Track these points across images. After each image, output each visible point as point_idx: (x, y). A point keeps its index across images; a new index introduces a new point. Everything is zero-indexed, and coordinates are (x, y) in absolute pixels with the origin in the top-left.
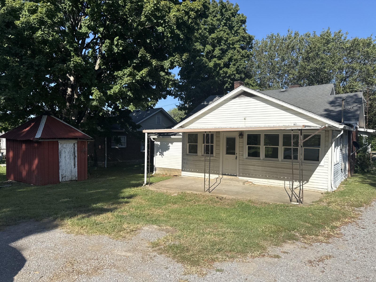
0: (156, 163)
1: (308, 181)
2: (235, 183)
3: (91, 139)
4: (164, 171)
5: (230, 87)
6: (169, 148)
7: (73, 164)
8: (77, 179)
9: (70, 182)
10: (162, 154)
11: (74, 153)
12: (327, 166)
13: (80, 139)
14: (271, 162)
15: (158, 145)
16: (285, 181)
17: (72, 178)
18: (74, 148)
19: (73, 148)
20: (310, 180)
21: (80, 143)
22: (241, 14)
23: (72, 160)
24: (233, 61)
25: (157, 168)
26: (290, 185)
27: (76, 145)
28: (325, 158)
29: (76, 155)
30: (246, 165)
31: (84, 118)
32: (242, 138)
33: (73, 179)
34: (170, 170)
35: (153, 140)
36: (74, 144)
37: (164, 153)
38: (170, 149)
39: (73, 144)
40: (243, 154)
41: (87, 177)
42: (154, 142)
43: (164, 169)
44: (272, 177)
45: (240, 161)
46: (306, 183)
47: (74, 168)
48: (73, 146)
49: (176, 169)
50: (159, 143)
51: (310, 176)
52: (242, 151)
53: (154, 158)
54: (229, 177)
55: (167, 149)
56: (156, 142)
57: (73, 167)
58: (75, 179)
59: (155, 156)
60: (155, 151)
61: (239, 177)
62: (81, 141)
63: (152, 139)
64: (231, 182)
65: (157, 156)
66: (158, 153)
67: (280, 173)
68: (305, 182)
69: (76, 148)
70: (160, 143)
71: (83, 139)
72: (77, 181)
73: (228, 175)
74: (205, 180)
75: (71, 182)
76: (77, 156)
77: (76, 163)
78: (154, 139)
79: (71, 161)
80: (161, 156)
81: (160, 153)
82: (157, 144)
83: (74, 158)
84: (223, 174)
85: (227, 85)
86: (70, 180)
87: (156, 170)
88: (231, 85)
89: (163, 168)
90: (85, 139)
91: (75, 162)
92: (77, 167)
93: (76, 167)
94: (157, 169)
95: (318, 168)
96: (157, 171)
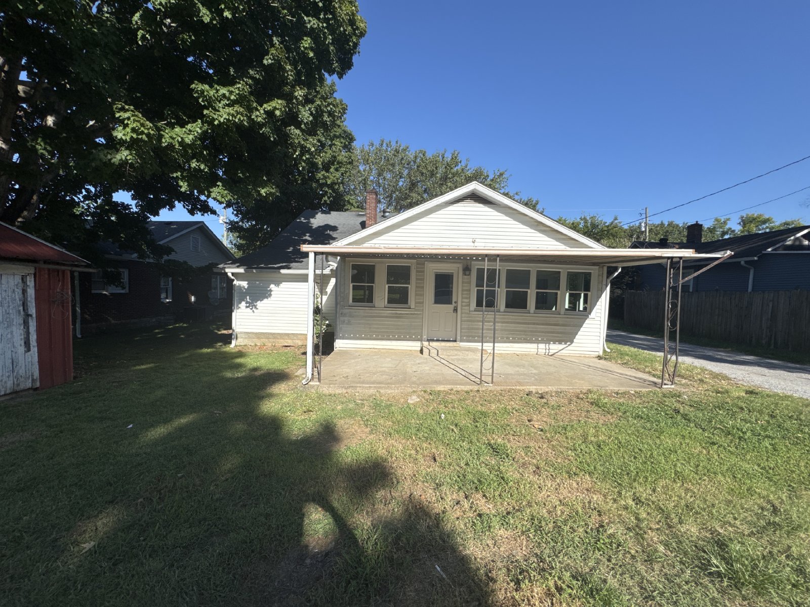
0: (237, 324)
1: (572, 342)
2: (467, 355)
3: (88, 266)
4: (258, 338)
5: (331, 201)
6: (270, 295)
7: (19, 340)
8: (38, 384)
9: (7, 398)
10: (252, 306)
11: (24, 304)
12: (599, 319)
13: (45, 262)
14: (516, 315)
15: (244, 287)
16: (538, 343)
17: (18, 385)
18: (24, 292)
19: (20, 292)
20: (575, 340)
21: (46, 276)
22: (338, 99)
23: (14, 329)
24: (336, 163)
25: (241, 333)
26: (546, 349)
27: (31, 282)
28: (597, 307)
29: (33, 311)
30: (474, 321)
31: (25, 213)
32: (468, 275)
33: (22, 387)
34: (275, 336)
35: (232, 278)
36: (22, 279)
37: (259, 304)
38: (273, 296)
39: (18, 279)
40: (469, 302)
41: (72, 374)
42: (233, 280)
43: (259, 335)
44: (518, 339)
45: (463, 315)
46: (569, 345)
47: (26, 352)
48: (21, 285)
49: (288, 335)
50: (244, 284)
51: (576, 334)
52: (466, 298)
53: (234, 314)
54: (443, 344)
55: (265, 294)
56: (237, 280)
57: (22, 349)
58: (30, 385)
59: (235, 311)
60: (236, 299)
61: (461, 343)
62: (49, 270)
63: (230, 275)
64: (459, 353)
65: (239, 310)
66: (243, 304)
67: (532, 331)
68: (568, 343)
69: (31, 292)
70: (248, 284)
71: (58, 264)
72: (36, 389)
73: (438, 340)
74: (484, 359)
75: (14, 396)
76: (34, 316)
77: (33, 338)
78: (233, 274)
79: (12, 333)
80: (251, 309)
81: (246, 303)
82: (240, 287)
83: (26, 324)
84: (429, 340)
85: (326, 198)
86: (8, 392)
87: (237, 339)
88: (331, 198)
89: (256, 334)
90: (64, 265)
91: (28, 333)
92: (36, 349)
93: (34, 350)
94: (239, 335)
95: (587, 321)
96: (239, 340)
